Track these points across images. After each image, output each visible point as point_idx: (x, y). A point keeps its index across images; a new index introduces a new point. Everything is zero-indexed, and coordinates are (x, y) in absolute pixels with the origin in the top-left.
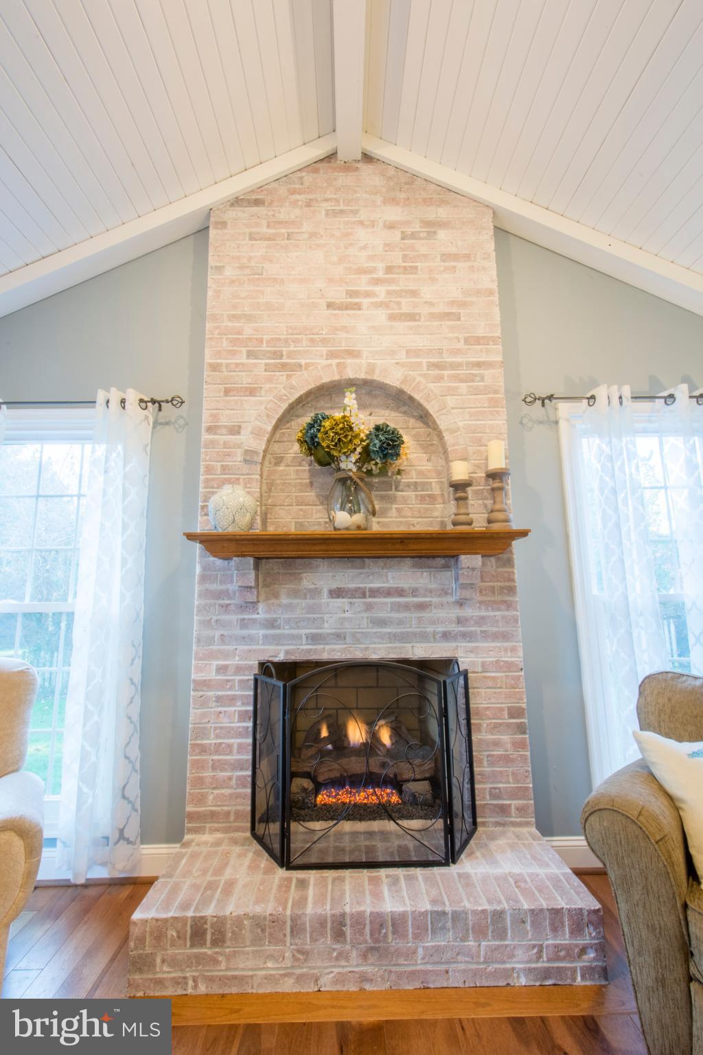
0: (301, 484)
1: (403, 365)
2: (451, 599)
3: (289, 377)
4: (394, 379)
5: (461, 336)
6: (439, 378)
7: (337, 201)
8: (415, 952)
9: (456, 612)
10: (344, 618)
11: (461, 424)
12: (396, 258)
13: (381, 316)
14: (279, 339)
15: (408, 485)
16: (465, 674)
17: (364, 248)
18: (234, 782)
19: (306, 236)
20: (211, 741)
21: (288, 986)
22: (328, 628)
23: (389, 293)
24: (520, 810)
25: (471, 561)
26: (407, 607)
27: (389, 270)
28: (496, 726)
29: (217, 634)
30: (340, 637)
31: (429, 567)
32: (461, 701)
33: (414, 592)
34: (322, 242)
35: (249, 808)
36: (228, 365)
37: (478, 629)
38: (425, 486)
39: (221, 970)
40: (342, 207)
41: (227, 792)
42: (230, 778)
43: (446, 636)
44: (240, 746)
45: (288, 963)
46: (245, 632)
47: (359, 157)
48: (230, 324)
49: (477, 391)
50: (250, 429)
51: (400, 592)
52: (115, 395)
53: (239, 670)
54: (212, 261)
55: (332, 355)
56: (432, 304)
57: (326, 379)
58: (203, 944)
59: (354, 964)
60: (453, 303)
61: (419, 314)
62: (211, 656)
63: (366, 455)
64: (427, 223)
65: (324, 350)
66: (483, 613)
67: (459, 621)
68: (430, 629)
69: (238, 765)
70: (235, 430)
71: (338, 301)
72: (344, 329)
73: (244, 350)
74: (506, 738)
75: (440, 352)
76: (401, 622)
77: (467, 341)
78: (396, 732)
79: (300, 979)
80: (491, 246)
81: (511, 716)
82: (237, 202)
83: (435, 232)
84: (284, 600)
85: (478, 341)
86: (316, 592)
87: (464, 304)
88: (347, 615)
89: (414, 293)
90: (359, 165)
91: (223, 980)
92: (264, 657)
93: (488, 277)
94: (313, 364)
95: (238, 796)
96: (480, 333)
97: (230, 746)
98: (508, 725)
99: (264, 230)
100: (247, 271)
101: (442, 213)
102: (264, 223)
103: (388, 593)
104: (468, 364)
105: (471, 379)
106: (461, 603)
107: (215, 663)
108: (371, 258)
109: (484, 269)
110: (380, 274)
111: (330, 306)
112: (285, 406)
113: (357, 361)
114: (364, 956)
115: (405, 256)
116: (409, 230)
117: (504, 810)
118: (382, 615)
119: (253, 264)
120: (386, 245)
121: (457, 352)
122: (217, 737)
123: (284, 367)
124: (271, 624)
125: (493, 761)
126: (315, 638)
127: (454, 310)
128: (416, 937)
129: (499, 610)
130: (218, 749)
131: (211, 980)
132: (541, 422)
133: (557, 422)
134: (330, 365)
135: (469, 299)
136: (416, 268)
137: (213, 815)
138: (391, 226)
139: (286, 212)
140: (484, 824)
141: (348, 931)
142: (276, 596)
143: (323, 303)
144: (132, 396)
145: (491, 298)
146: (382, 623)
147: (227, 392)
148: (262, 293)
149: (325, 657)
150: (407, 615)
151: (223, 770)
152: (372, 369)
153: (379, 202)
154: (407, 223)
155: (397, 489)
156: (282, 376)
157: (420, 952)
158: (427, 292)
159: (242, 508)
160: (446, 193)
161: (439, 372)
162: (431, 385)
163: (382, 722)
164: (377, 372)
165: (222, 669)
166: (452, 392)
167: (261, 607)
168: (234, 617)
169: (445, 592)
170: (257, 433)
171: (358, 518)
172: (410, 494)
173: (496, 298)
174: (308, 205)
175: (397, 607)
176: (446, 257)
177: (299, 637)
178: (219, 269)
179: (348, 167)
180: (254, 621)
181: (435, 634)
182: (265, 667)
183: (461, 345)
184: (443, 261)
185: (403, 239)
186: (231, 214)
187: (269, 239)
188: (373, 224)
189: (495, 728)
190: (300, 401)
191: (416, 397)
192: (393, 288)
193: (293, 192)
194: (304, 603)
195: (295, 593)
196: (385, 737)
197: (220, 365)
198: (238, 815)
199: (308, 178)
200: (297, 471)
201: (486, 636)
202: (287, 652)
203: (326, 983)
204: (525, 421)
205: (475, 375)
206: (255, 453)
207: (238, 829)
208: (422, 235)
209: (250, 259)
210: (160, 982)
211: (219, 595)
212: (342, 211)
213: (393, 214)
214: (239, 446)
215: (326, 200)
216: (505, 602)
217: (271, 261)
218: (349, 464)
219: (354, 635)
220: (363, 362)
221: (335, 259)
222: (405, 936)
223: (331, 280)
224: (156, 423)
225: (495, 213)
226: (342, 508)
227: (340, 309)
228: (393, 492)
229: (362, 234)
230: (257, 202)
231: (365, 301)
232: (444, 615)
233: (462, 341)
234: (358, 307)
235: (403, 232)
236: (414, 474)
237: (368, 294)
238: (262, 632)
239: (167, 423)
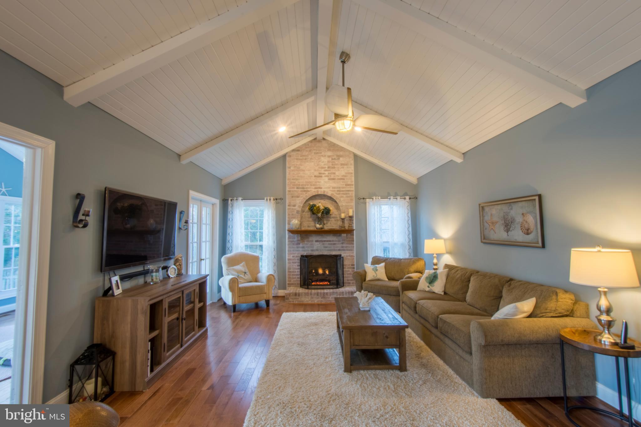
0: (308, 217)
1: (332, 191)
2: (341, 242)
3: (306, 193)
4: (329, 194)
5: (345, 184)
6: (339, 194)
7: (317, 150)
8: (329, 298)
9: (341, 245)
10: (318, 246)
11: (344, 204)
12: (330, 165)
13: (326, 179)
14: (304, 185)
15: (332, 217)
16: (343, 257)
17: (323, 162)
18: (296, 278)
19: (309, 159)
20: (292, 270)
21: (310, 302)
22: (315, 248)
23: (328, 173)
24: (353, 283)
25: (344, 235)
26: (331, 244)
27: (329, 167)
28: (349, 268)
29: (292, 249)
30: (317, 250)
31: (336, 236)
32: (342, 263)
33: (333, 241)
34: (313, 160)
35: (300, 283)
36: (292, 191)
37: (346, 249)
38: (336, 217)
39: (299, 300)
40: (318, 152)
41: (295, 280)
42: (296, 277)
43: (339, 250)
44: (298, 272)
45: (310, 299)
46: (298, 249)
47: (322, 139)
48: (292, 181)
49: (347, 197)
50: (297, 206)
51: (330, 241)
52: (268, 198)
53: (297, 257)
54: (287, 165)
55: (315, 188)
56: (338, 176)
57: (314, 194)
58: (296, 296)
59: (320, 299)
60: (343, 176)
61: (335, 179)
62: (291, 254)
63: (323, 213)
64: (338, 156)
65: (314, 187)
66: (347, 245)
67: (342, 247)
68: (336, 249)
69: (297, 275)
70: (295, 206)
71: (317, 175)
72: (318, 182)
73: (296, 187)
74: (350, 270)
75: (340, 188)
76: (330, 247)
77: (346, 185)
78: (329, 272)
79: (312, 301)
80: (352, 162)
81: (352, 266)
82: (293, 150)
83: (339, 158)
84: (306, 243)
85: (348, 185)
86: (312, 241)
87: (345, 176)
88: (319, 246)
89: (334, 173)
90: (322, 141)
91: (300, 301)
92: (302, 254)
93: (352, 169)
94: (312, 190)
95: (298, 280)
96: (349, 183)
97: (295, 271)
98: (351, 267)
99: (300, 158)
100: (296, 168)
101: (341, 153)
102: (300, 156)
103: (327, 241)
104: (346, 190)
105: (347, 194)
106: (342, 243)
107: (292, 255)
108: (325, 165)
109: (350, 167)
110: (327, 169)
111: (315, 176)
112: (305, 200)
113: (321, 190)
114: (322, 298)
115: (332, 164)
116: (333, 158)
117: (349, 283)
118: (326, 246)
119: (297, 166)
120: (328, 161)
121: (343, 188)
122: (293, 269)
123: (305, 191)
124: (303, 247)
125: (348, 274)
126: (312, 250)
127: (343, 178)
128: (330, 295)
129: (350, 245)
130: (293, 272)
131: (298, 301)
132: (363, 203)
133: (366, 203)
134: (315, 191)
135: (346, 175)
136: (335, 167)
137: (292, 284)
138: (329, 157)
139: (305, 153)
140: (345, 286)
141: (319, 294)
142: (304, 242)
143: (313, 176)
144: (272, 198)
145: (352, 175)
146: (326, 247)
147: (292, 197)
148: (300, 173)
149: (314, 254)
150: (331, 246)
151: (294, 276)
152: (324, 191)
153: (326, 150)
154: (333, 156)
155: (330, 218)
156: (304, 193)
157: (330, 298)
158: (337, 173)
159: (297, 224)
160: (342, 149)
161: (339, 192)
162: (338, 196)
163: (327, 269)
164: (326, 193)
165: (293, 257)
166: (342, 197)
167: (301, 244)
168: (295, 246)
169: (339, 241)
170: (299, 207)
171: (321, 226)
172: (333, 219)
173: (353, 175)
174: (310, 151)
175: (329, 244)
176: (342, 164)
177: (309, 250)
178: (290, 168)
179: (319, 141)
180: (299, 247)
181: (337, 249)
182: (302, 256)
183: (344, 186)
184: (341, 165)
185: (332, 160)
186: (292, 154)
187: (301, 160)
188: (325, 156)
189: (348, 268)
190: (309, 199)
191: (334, 198)
192: (330, 172)
193: (306, 148)
194: (310, 243)
195: (308, 241)
196: (327, 272)
197: (290, 191)
198: (298, 284)
199: (310, 144)
200: (308, 214)
201: (347, 250)
202: (307, 253)
203: (316, 302)
204: (359, 203)
205: (347, 193)
206: (299, 211)
207: (298, 286)
208: (337, 159)
209: (297, 165)
210: (290, 301)
211: (292, 242)
212: (318, 153)
213: (329, 153)
214: (295, 209)
215: (314, 150)
216: (351, 243)
217: (301, 165)
218: (320, 215)
219: (320, 250)
220: (322, 190)
221: (316, 165)
222: (328, 295)
223: (315, 170)
224: (276, 203)
225: (353, 153)
226: (318, 224)
227: (318, 177)
228: (329, 219)
229: (322, 158)
230: (298, 150)
231: (323, 175)
232: (339, 246)
233: (345, 185)
234: (321, 177)
235: (332, 158)
236: (334, 215)
237: (324, 174)
238: (301, 249)
239: (278, 203)
